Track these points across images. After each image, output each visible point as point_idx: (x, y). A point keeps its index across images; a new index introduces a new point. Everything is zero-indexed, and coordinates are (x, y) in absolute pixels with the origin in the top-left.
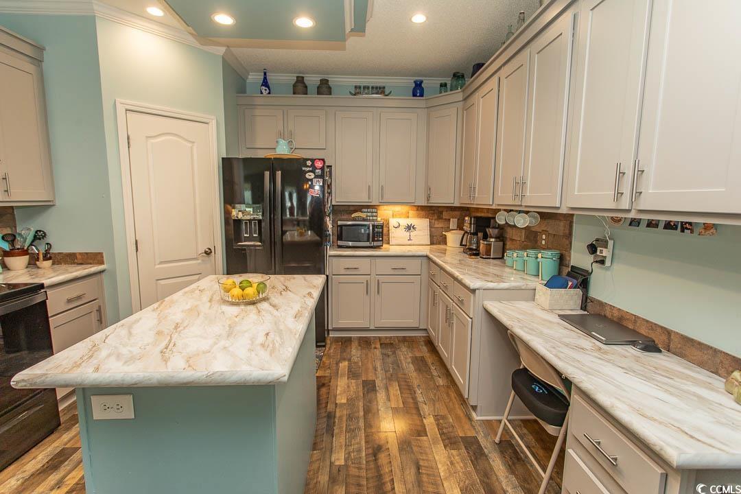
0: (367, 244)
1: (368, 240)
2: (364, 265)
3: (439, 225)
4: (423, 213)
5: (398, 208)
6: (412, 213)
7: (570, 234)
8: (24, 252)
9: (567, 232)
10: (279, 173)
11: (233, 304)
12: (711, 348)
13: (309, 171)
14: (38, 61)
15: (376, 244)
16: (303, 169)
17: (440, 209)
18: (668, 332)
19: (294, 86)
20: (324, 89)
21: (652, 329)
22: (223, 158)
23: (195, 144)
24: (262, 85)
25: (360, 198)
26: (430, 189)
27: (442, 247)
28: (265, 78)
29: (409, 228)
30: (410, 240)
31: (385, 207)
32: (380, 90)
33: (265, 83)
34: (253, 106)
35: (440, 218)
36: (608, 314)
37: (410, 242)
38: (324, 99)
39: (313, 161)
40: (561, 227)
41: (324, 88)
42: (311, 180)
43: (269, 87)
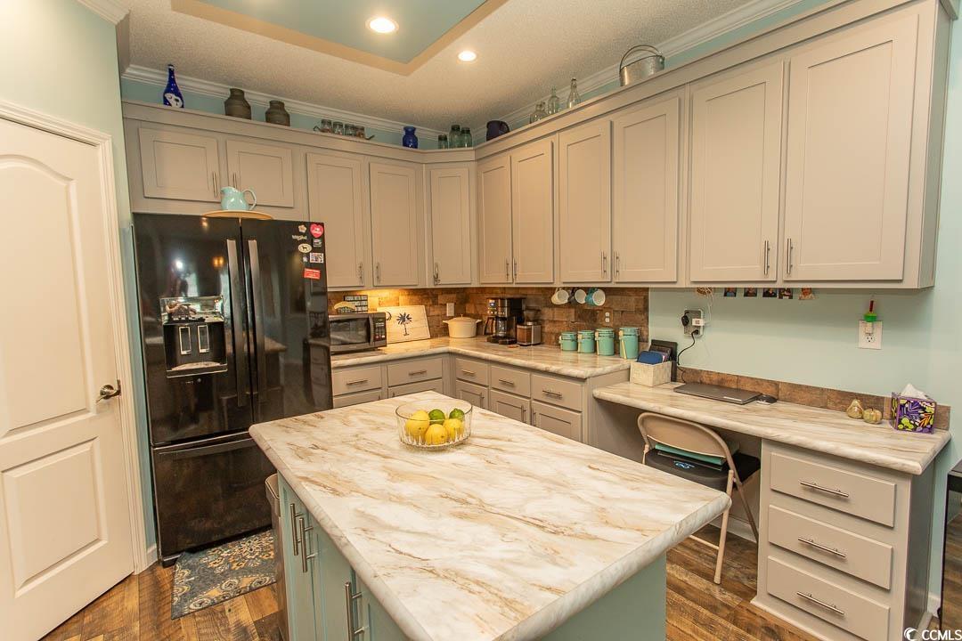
0: (366, 346)
1: (368, 340)
2: (370, 377)
3: (436, 311)
4: (416, 298)
6: (402, 298)
7: (646, 309)
9: (641, 306)
10: (253, 244)
12: (818, 388)
13: (304, 241)
15: (378, 343)
16: (294, 237)
17: (434, 293)
18: (776, 384)
19: (227, 103)
20: (277, 116)
21: (758, 384)
22: (135, 214)
23: (73, 185)
24: (168, 91)
26: (437, 266)
27: (445, 339)
28: (172, 81)
29: (403, 319)
30: (406, 334)
32: (357, 131)
33: (172, 87)
35: (435, 303)
36: (706, 380)
37: (407, 337)
38: (276, 131)
39: (308, 225)
40: (632, 302)
41: (277, 114)
42: (308, 255)
43: (178, 94)
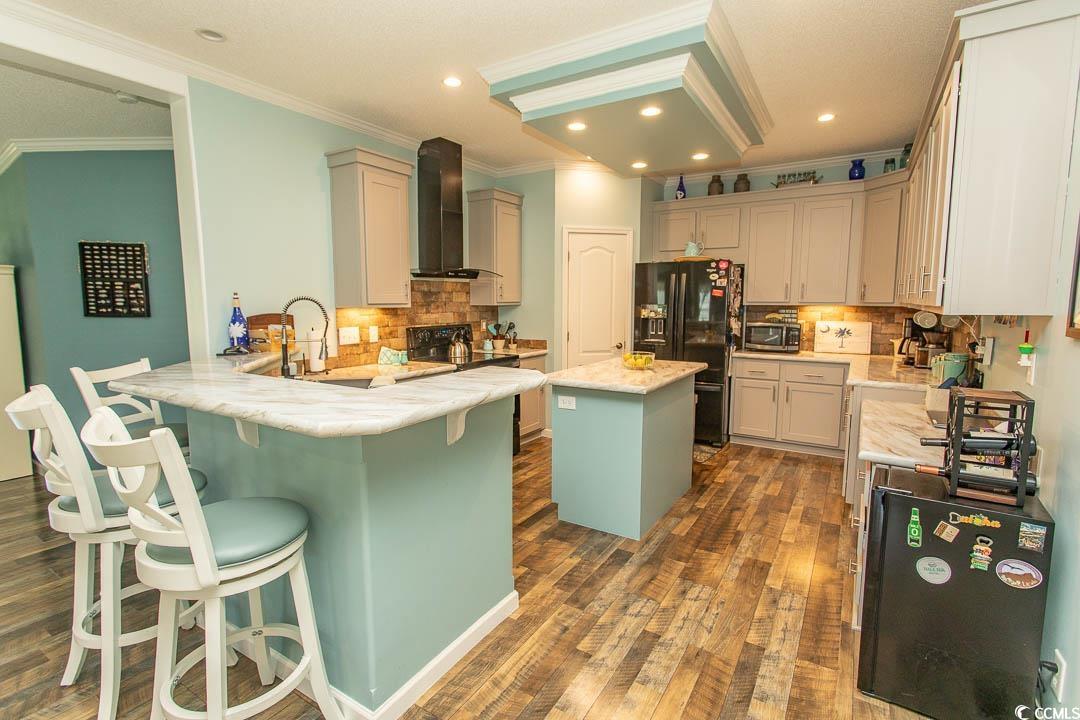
0: (780, 348)
1: (781, 344)
2: (772, 370)
3: (887, 330)
5: (829, 310)
6: (849, 315)
8: (502, 337)
10: (684, 275)
13: (713, 272)
15: (791, 348)
16: (708, 270)
17: (890, 311)
19: (710, 186)
20: (742, 185)
22: (637, 265)
23: (615, 255)
24: (678, 190)
25: (778, 298)
26: (865, 286)
27: (887, 358)
28: (681, 183)
29: (842, 333)
30: (841, 347)
31: (812, 308)
32: (811, 177)
33: (681, 188)
34: (667, 212)
37: (842, 350)
38: (743, 196)
39: (717, 262)
41: (743, 183)
42: (715, 281)
43: (684, 191)
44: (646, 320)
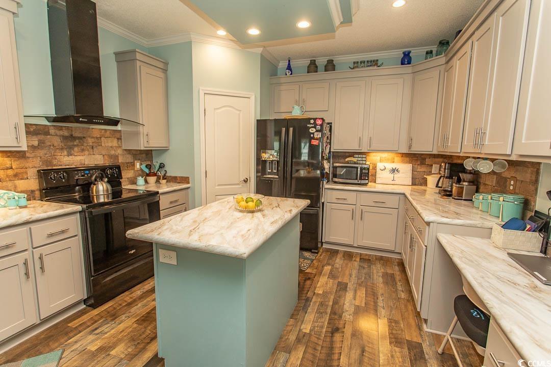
0: (356, 182)
1: (357, 179)
2: (351, 198)
3: (421, 169)
4: (407, 159)
5: (385, 155)
6: (397, 159)
7: (536, 181)
8: (155, 175)
9: (534, 178)
10: (291, 129)
11: (241, 211)
13: (312, 127)
14: (165, 71)
15: (363, 182)
16: (308, 125)
17: (423, 157)
19: (309, 67)
20: (330, 67)
22: (257, 120)
23: (242, 112)
24: (287, 69)
25: (352, 146)
26: (412, 140)
27: (423, 188)
28: (289, 64)
29: (393, 171)
30: (393, 180)
31: (374, 154)
32: (374, 63)
33: (289, 68)
34: (280, 84)
35: (422, 163)
37: (393, 182)
38: (330, 75)
39: (315, 119)
40: (528, 176)
41: (330, 66)
42: (313, 134)
43: (291, 70)
44: (265, 161)
